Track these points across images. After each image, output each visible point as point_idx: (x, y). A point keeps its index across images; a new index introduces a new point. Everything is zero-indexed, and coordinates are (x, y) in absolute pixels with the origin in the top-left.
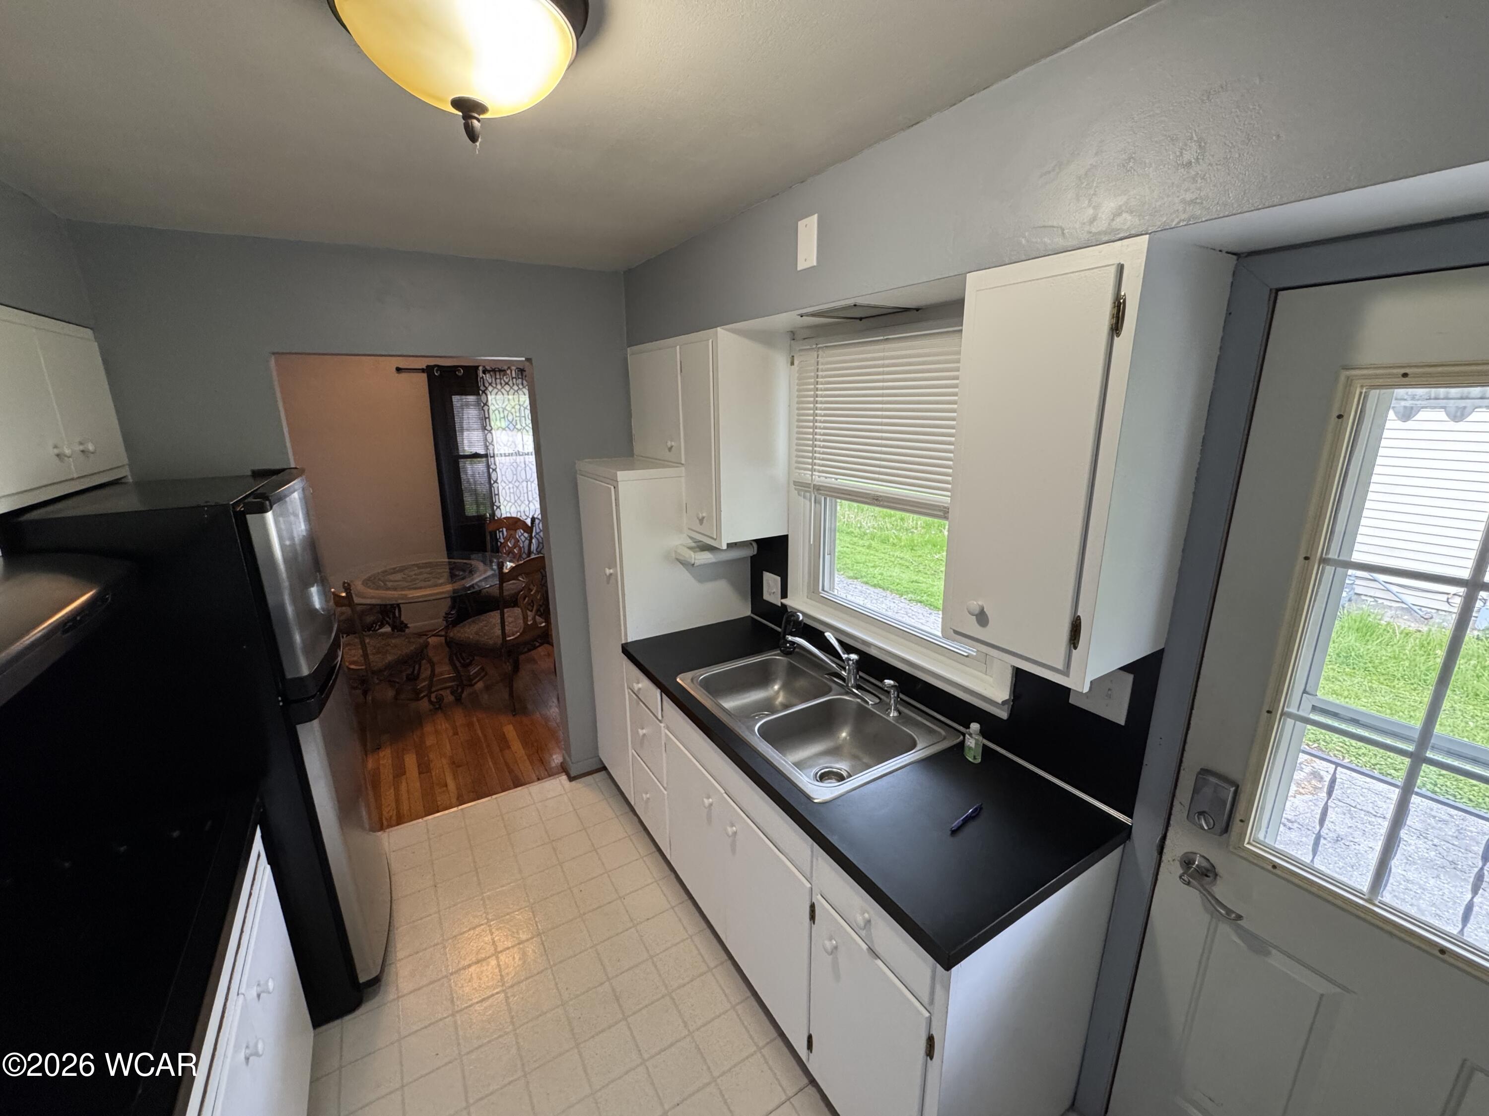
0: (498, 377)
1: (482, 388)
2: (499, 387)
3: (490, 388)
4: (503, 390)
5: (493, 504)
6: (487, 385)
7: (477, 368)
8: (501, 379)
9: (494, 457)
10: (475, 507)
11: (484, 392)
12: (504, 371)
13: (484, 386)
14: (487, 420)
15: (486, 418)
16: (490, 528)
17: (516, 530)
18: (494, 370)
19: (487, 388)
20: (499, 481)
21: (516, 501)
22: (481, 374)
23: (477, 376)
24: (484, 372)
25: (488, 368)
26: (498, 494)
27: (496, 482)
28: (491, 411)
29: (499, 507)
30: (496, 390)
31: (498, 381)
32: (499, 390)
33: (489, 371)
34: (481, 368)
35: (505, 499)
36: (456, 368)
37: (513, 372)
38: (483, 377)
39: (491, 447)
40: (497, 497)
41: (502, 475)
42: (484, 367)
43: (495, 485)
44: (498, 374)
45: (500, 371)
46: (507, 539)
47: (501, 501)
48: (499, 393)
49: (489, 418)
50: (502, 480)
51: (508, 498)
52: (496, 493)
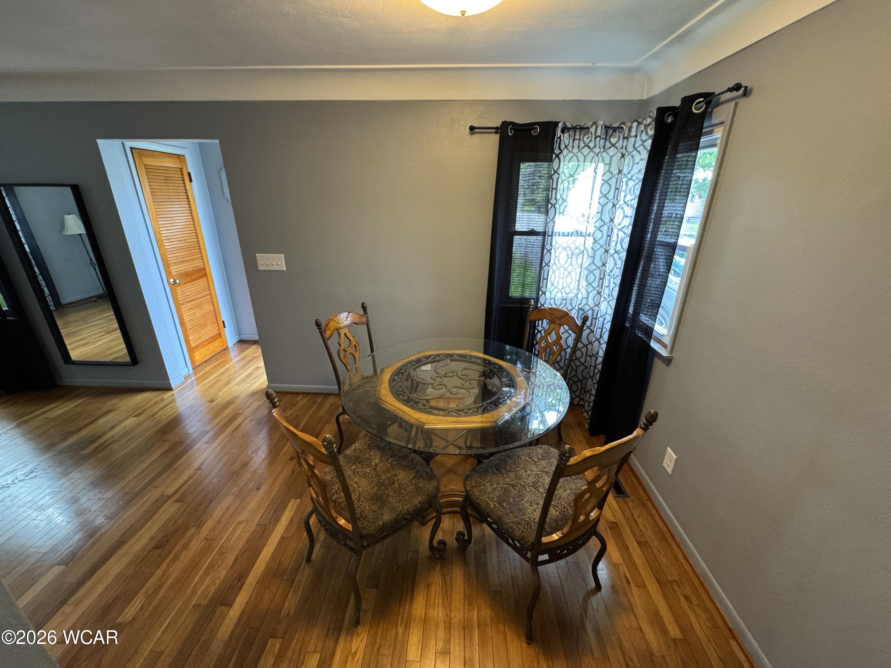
0: (577, 137)
1: (557, 151)
2: (575, 150)
3: (565, 152)
4: (579, 155)
5: (539, 289)
6: (562, 147)
7: (556, 124)
8: (580, 139)
9: (552, 236)
10: (520, 289)
11: (557, 156)
12: (588, 128)
13: (560, 148)
14: (554, 191)
15: (553, 189)
16: (532, 317)
17: (561, 325)
18: (574, 128)
19: (562, 152)
20: (551, 264)
21: (563, 288)
22: (559, 133)
23: (554, 134)
24: (563, 132)
25: (569, 125)
26: (547, 279)
27: (548, 265)
28: (560, 180)
29: (544, 293)
30: (571, 155)
31: (576, 142)
32: (575, 155)
33: (569, 129)
34: (560, 125)
35: (552, 284)
36: (532, 125)
37: (599, 129)
38: (560, 138)
39: (551, 224)
40: (545, 281)
41: (556, 257)
42: (564, 123)
43: (546, 268)
44: (578, 133)
45: (582, 128)
46: (548, 333)
47: (548, 287)
48: (575, 158)
49: (556, 189)
50: (555, 263)
51: (555, 284)
52: (545, 277)
